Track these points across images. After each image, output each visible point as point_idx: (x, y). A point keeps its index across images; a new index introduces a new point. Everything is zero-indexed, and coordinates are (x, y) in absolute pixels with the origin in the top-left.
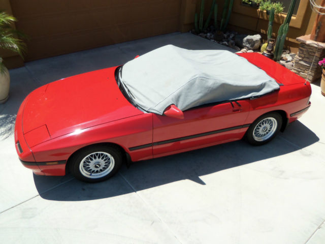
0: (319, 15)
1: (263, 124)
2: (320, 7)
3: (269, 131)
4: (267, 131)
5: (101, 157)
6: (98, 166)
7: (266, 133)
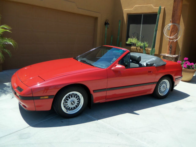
0: (169, 42)
1: (161, 85)
2: (169, 37)
3: (166, 87)
4: (166, 88)
5: (71, 97)
6: (73, 103)
7: (165, 89)
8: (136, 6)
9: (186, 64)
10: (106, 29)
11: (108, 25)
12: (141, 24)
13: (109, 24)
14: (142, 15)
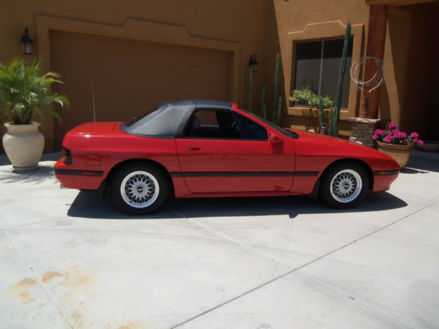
8: (309, 24)
9: (392, 136)
10: (251, 73)
11: (256, 66)
12: (320, 58)
13: (257, 63)
14: (321, 42)
